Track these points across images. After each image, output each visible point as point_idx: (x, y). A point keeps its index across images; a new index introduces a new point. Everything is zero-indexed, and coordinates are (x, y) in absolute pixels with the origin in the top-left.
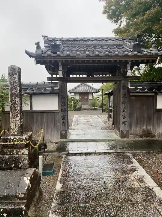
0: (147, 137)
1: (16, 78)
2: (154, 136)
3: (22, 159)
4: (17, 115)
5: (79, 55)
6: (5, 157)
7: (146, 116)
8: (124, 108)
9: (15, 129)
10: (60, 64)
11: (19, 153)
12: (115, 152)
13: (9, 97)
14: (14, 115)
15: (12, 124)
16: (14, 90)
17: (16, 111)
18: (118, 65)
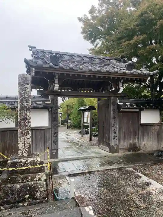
0: (134, 150)
1: (28, 89)
2: (140, 149)
3: (40, 186)
4: (28, 132)
5: (82, 69)
6: (16, 187)
7: (132, 130)
8: (114, 123)
9: (24, 150)
10: (57, 77)
11: (35, 179)
12: (117, 168)
13: (19, 110)
14: (23, 132)
15: (21, 143)
16: (25, 102)
17: (27, 128)
18: (110, 82)
